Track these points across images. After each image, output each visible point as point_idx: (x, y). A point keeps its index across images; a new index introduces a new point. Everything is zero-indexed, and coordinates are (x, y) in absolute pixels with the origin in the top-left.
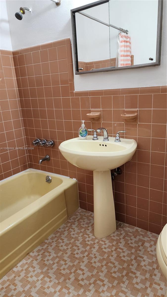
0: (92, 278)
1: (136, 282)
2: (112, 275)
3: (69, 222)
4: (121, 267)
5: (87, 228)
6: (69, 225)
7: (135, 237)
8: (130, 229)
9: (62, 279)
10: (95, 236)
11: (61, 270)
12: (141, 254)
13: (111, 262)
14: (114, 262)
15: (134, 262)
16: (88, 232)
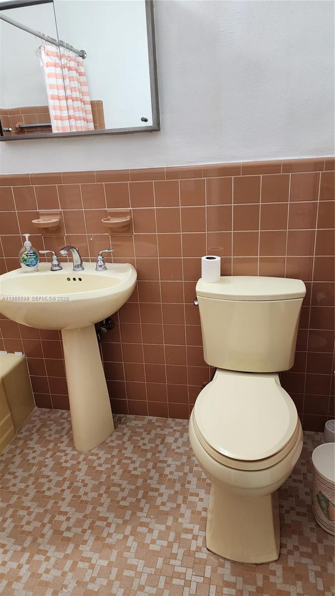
0: (85, 521)
1: (160, 502)
2: (120, 504)
3: (20, 439)
4: (133, 487)
5: (58, 441)
6: (21, 443)
7: (149, 433)
8: (137, 422)
9: (29, 540)
10: (77, 451)
11: (22, 526)
12: (162, 457)
13: (115, 485)
14: (120, 482)
15: (153, 473)
16: (62, 446)
